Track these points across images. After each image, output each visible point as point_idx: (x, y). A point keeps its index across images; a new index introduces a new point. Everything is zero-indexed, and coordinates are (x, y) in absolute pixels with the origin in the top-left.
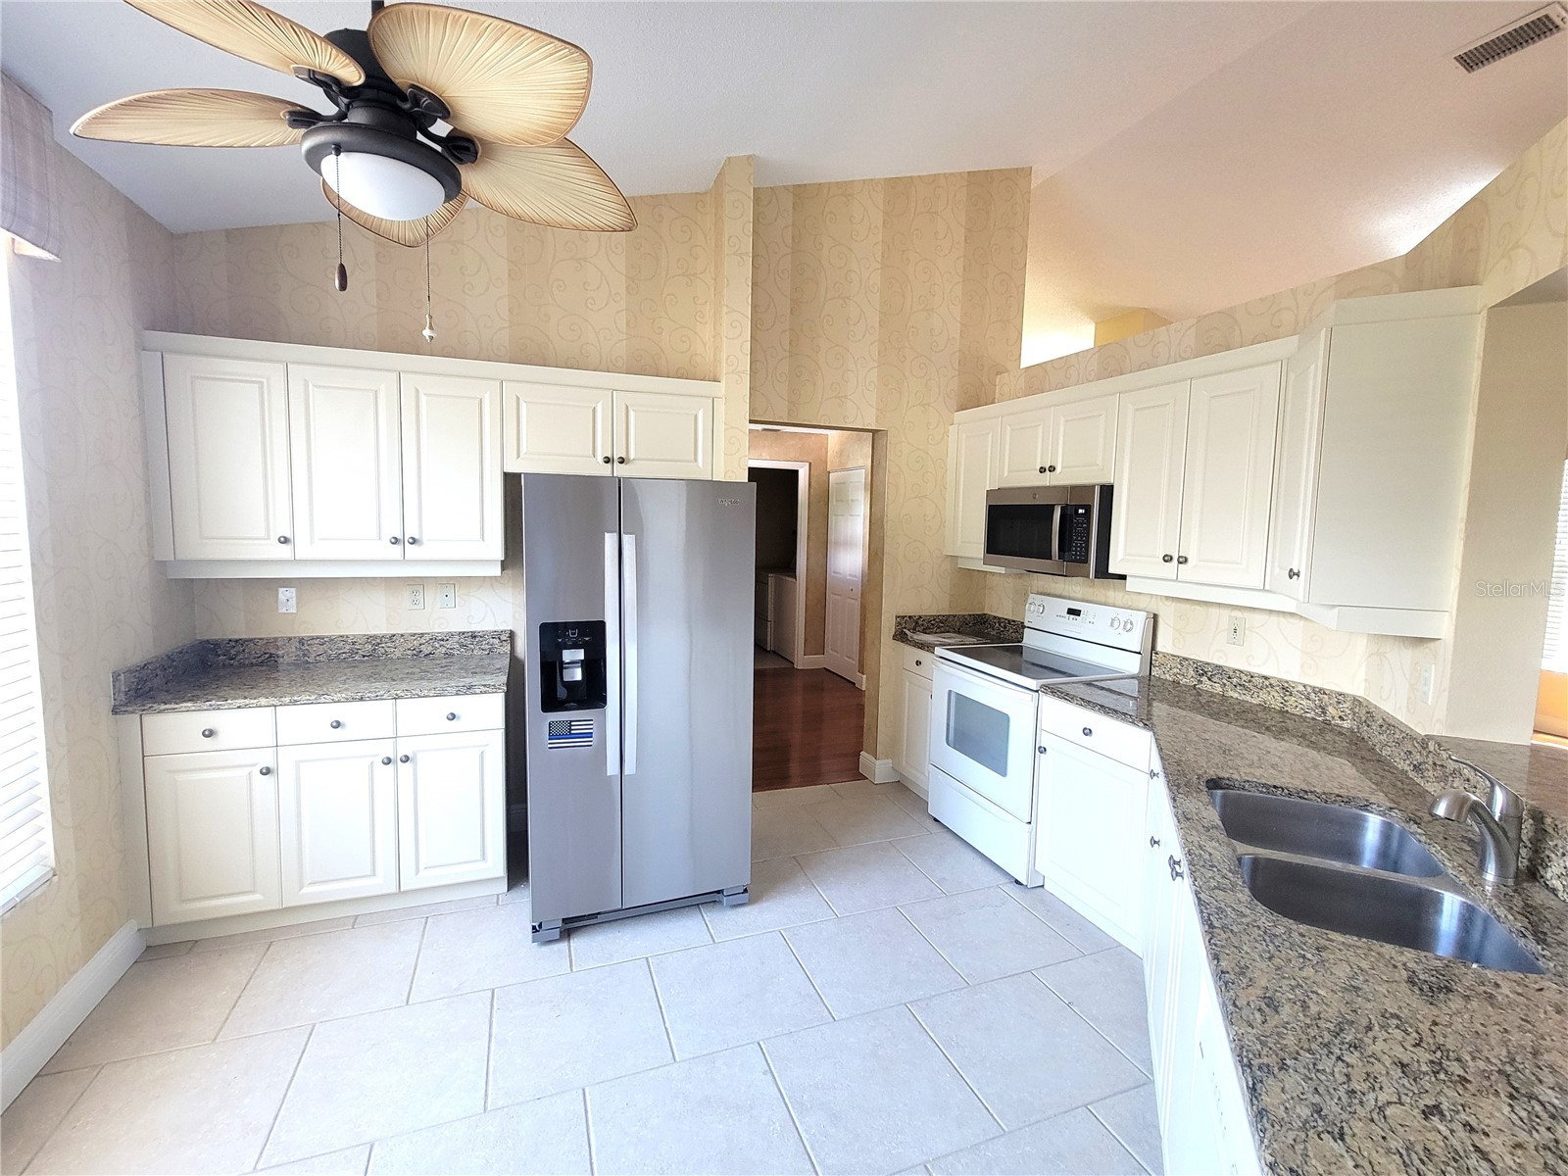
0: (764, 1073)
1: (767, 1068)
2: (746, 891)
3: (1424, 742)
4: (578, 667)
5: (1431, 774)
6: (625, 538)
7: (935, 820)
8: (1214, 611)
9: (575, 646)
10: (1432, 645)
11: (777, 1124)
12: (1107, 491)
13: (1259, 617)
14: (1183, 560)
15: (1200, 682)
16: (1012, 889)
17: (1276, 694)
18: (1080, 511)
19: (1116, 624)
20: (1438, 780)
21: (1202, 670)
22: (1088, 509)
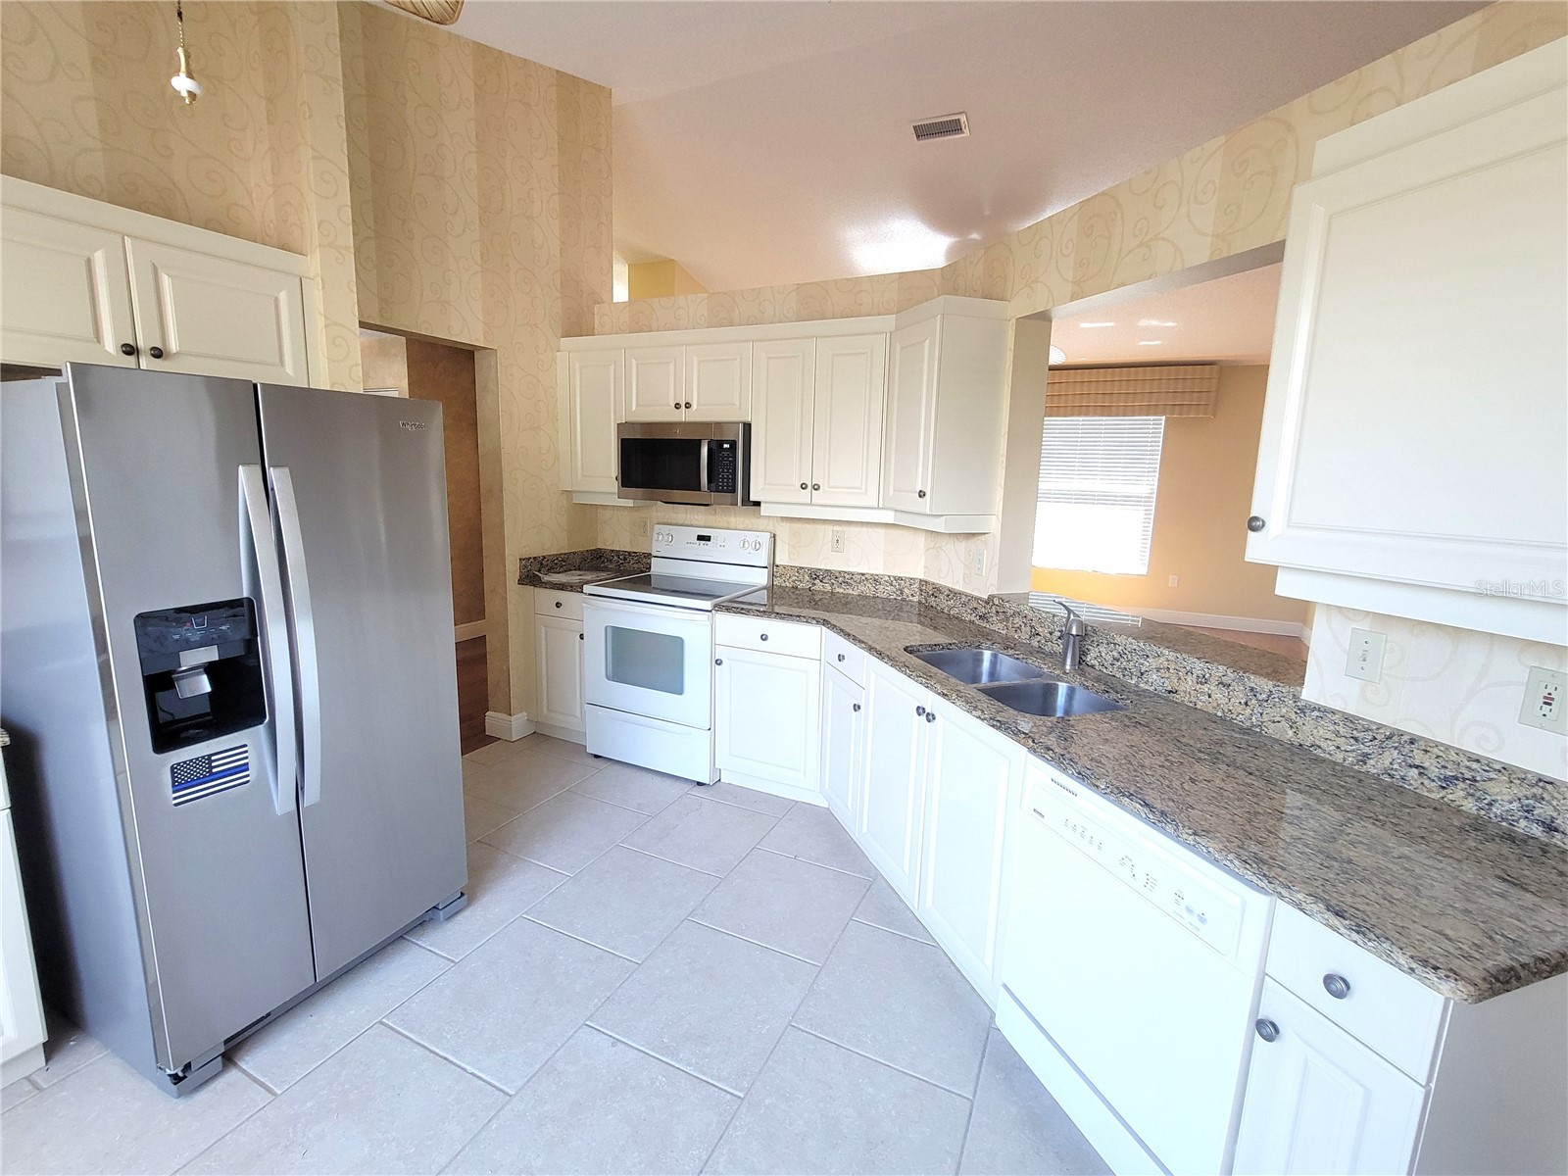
0: (613, 1045)
1: (613, 1040)
2: (462, 894)
3: (989, 601)
4: (199, 674)
5: (994, 618)
6: (271, 472)
7: (596, 756)
8: (821, 527)
9: (204, 643)
10: (982, 537)
11: (660, 1077)
12: (747, 427)
13: (853, 529)
14: (816, 488)
15: (814, 584)
16: (698, 791)
17: (870, 585)
18: (725, 446)
19: (746, 545)
20: (1001, 621)
21: (815, 575)
22: (733, 444)
